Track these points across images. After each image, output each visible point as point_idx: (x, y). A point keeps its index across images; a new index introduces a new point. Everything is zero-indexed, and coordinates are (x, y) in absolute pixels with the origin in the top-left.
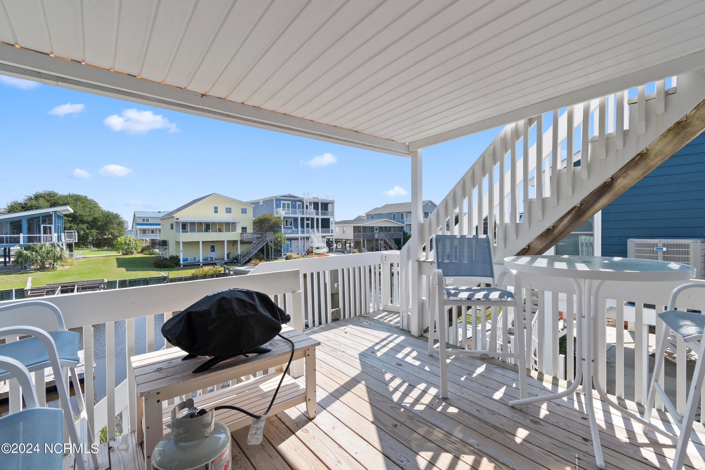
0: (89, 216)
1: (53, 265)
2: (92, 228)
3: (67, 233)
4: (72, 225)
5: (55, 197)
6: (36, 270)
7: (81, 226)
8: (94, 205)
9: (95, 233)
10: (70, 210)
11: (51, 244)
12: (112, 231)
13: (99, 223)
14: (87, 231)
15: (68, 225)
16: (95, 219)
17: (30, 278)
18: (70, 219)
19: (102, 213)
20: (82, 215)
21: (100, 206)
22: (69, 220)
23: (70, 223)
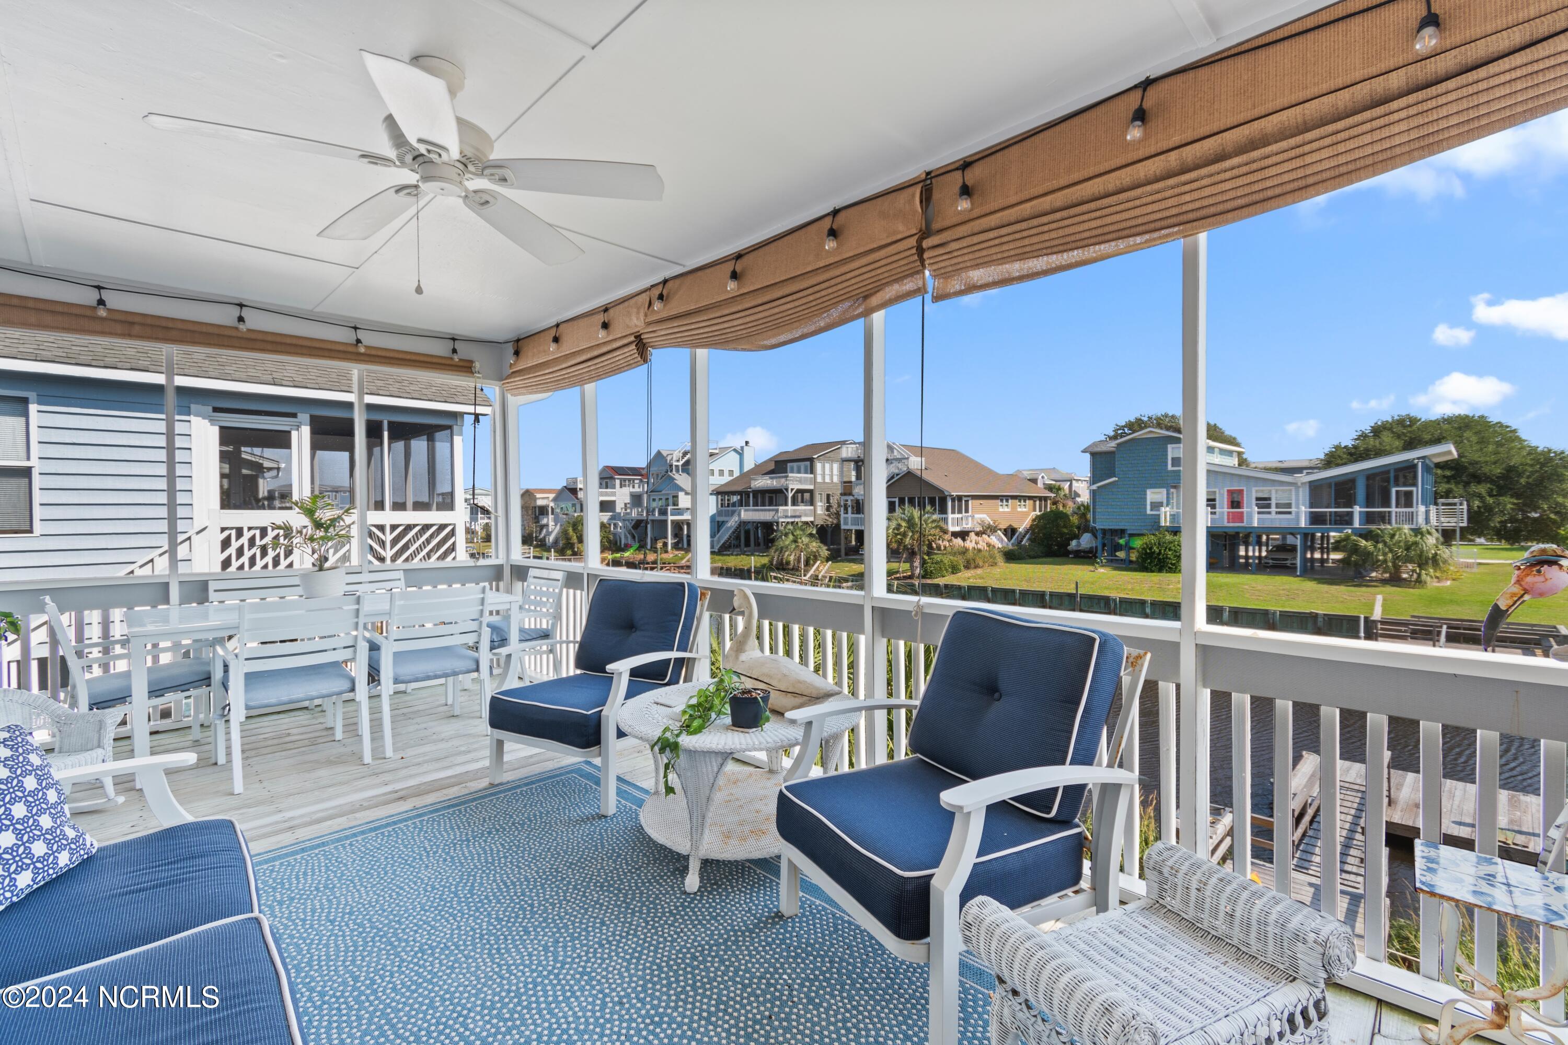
0: (1495, 463)
1: (1419, 575)
2: (1500, 495)
3: (1443, 504)
4: (1453, 486)
5: (1415, 427)
6: (1384, 582)
7: (1474, 488)
8: (1507, 436)
9: (1509, 506)
10: (1448, 451)
11: (1412, 529)
12: (1560, 500)
13: (1523, 481)
14: (1490, 500)
15: (1443, 487)
16: (1510, 470)
17: (1379, 598)
18: (1448, 473)
19: (1529, 454)
20: (1477, 463)
21: (1524, 437)
22: (1444, 477)
23: (1448, 482)
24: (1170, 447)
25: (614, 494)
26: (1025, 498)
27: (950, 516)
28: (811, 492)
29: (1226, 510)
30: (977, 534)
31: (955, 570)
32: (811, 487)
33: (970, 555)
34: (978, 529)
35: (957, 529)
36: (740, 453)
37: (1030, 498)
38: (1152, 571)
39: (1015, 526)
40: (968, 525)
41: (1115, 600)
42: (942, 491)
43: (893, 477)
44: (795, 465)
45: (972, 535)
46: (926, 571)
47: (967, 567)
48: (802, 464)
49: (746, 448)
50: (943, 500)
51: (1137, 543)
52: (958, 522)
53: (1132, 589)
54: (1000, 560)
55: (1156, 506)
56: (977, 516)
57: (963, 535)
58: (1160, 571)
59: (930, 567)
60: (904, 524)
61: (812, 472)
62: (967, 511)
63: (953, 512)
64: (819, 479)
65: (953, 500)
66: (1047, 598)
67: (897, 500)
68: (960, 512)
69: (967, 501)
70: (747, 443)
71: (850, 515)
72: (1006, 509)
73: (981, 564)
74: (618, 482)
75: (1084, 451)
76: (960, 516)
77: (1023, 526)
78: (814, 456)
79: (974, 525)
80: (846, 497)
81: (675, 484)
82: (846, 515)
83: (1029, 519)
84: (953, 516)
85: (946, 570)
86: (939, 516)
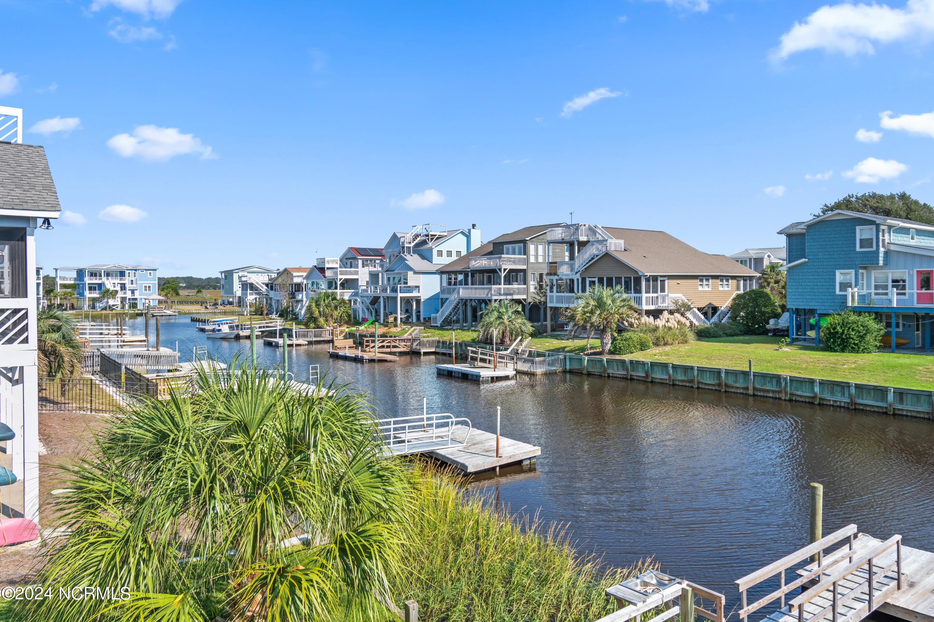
24: (858, 228)
25: (356, 273)
26: (728, 278)
27: (644, 295)
28: (524, 271)
29: (915, 291)
30: (671, 312)
31: (643, 347)
32: (524, 267)
33: (660, 333)
34: (672, 307)
35: (652, 307)
36: (468, 236)
37: (733, 278)
38: (836, 351)
39: (716, 304)
40: (662, 304)
41: (785, 379)
42: (636, 272)
43: (593, 258)
44: (510, 246)
45: (666, 313)
46: (615, 347)
47: (656, 344)
48: (517, 246)
49: (472, 230)
50: (638, 280)
51: (825, 323)
52: (654, 301)
53: (806, 369)
54: (691, 336)
55: (844, 286)
56: (670, 295)
57: (656, 314)
58: (843, 350)
59: (620, 343)
60: (592, 303)
61: (525, 254)
62: (663, 290)
63: (647, 292)
64: (532, 259)
65: (648, 280)
66: (723, 375)
67: (596, 280)
68: (655, 291)
69: (663, 282)
70: (474, 226)
71: (555, 294)
72: (706, 289)
73: (670, 341)
74: (360, 262)
75: (780, 233)
76: (655, 295)
77: (725, 304)
78: (528, 239)
79: (668, 304)
80: (551, 277)
81: (406, 264)
82: (551, 294)
83: (731, 298)
84: (648, 295)
85: (635, 347)
86: (633, 295)
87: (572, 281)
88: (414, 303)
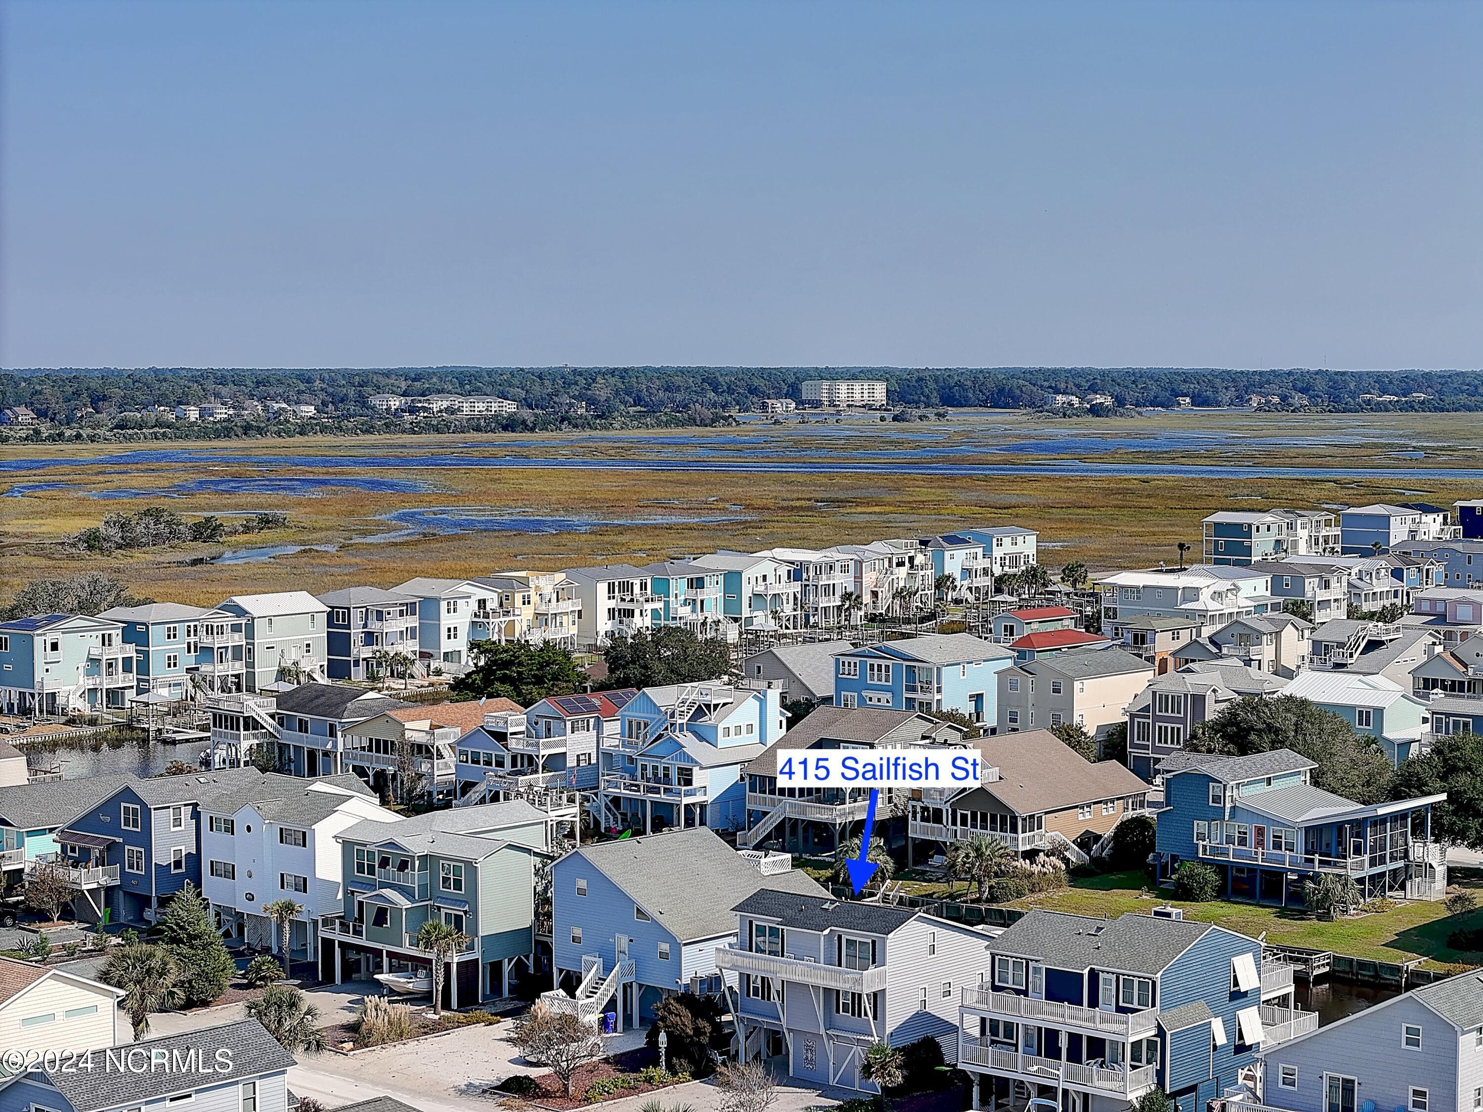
24: (1211, 785)
25: (563, 744)
26: (1113, 800)
27: (1021, 836)
29: (1253, 843)
31: (1019, 895)
33: (1035, 878)
34: (1048, 848)
35: (1028, 848)
36: (762, 700)
37: (1120, 799)
39: (1098, 834)
40: (1038, 844)
42: (1013, 811)
45: (1042, 855)
46: (992, 895)
47: (1032, 891)
50: (1014, 820)
52: (1031, 840)
54: (1065, 881)
55: (1201, 836)
56: (1047, 832)
57: (1031, 855)
58: (1187, 899)
59: (996, 892)
60: (972, 855)
62: (1040, 827)
63: (1024, 831)
65: (1024, 819)
67: (969, 813)
68: (1032, 830)
69: (1040, 819)
71: (918, 822)
72: (1088, 816)
73: (1045, 887)
74: (568, 725)
76: (1032, 833)
77: (1108, 832)
78: (877, 742)
79: (1043, 844)
80: (914, 803)
81: (684, 753)
82: (914, 822)
83: (1115, 825)
84: (1024, 835)
85: (1011, 894)
86: (1009, 834)
87: (941, 810)
88: (698, 809)
